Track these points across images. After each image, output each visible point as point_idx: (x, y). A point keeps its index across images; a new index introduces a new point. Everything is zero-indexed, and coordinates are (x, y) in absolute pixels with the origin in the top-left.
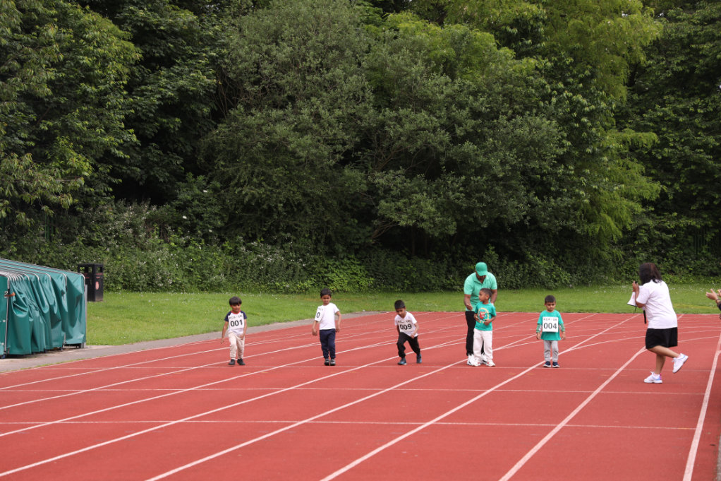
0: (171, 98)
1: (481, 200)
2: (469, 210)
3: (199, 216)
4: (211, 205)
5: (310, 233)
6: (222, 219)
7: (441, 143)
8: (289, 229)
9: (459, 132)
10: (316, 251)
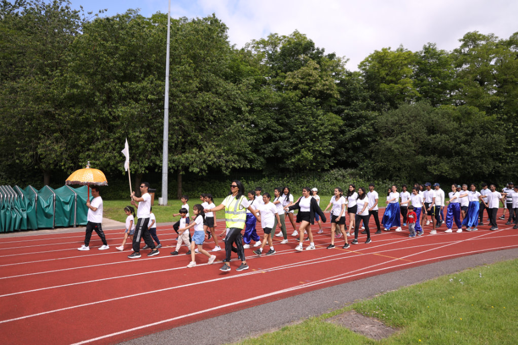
0: (354, 136)
1: (469, 165)
2: (465, 169)
3: (366, 172)
4: (370, 169)
5: (407, 178)
6: (374, 173)
7: (451, 145)
8: (397, 176)
9: (458, 141)
10: (409, 183)
